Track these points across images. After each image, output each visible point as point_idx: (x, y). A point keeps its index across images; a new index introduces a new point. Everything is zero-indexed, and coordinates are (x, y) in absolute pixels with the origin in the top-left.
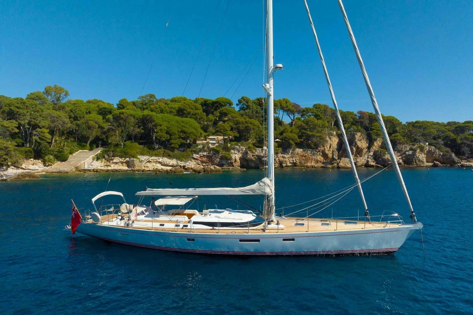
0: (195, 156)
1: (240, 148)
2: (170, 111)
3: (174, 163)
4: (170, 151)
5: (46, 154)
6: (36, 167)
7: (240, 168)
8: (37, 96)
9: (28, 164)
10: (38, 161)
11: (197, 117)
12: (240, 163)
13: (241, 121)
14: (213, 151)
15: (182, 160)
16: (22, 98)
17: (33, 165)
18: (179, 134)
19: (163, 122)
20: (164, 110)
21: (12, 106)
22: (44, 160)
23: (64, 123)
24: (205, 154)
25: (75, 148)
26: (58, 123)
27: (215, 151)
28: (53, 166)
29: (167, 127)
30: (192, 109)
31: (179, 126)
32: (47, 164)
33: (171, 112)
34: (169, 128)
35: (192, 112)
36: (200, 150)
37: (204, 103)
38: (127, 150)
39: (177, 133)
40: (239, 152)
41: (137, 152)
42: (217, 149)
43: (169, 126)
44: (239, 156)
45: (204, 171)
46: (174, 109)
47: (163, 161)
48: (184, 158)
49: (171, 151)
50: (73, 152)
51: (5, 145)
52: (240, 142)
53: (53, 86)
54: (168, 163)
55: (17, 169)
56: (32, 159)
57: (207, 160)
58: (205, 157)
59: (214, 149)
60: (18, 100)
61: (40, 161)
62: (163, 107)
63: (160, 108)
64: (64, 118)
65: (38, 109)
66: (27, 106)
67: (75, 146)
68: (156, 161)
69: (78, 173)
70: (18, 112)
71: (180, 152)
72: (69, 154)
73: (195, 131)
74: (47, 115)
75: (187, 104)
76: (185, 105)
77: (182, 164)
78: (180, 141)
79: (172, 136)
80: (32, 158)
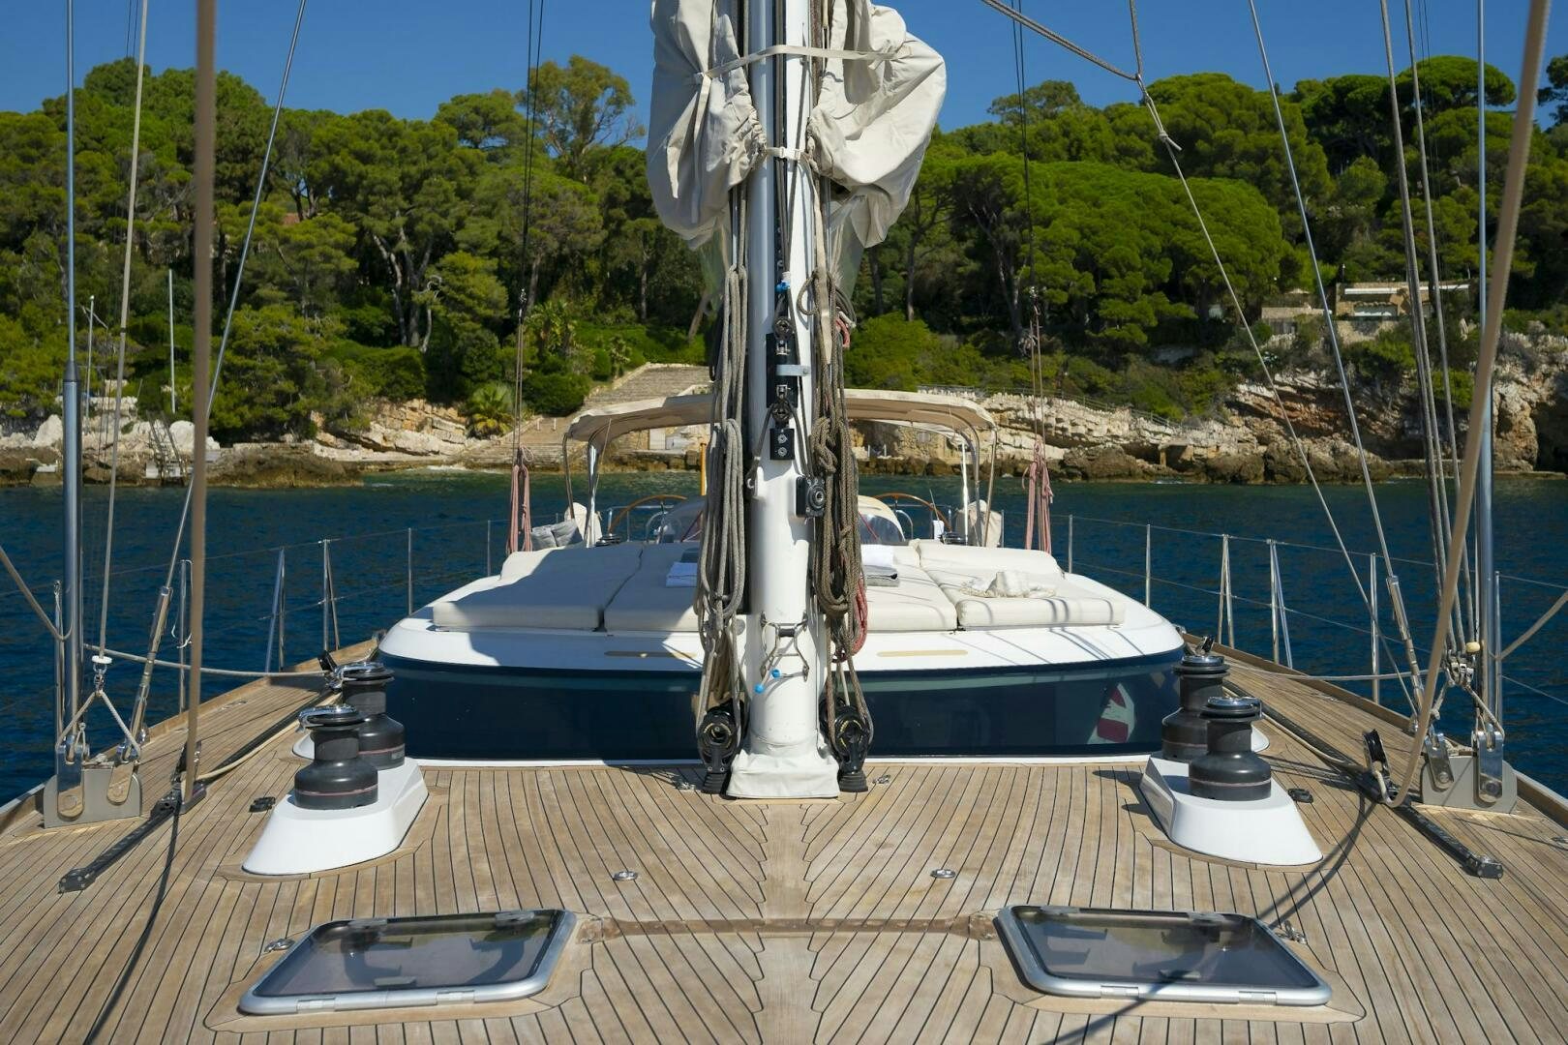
0: (1247, 392)
1: (1540, 348)
2: (1118, 150)
3: (1120, 433)
4: (1098, 363)
5: (479, 376)
6: (431, 440)
7: (1530, 469)
8: (476, 110)
9: (398, 424)
10: (442, 411)
11: (1267, 172)
12: (1540, 438)
13: (1548, 177)
14: (1355, 363)
15: (1164, 415)
16: (387, 113)
17: (420, 428)
18: (1149, 269)
19: (1062, 201)
20: (1088, 144)
21: (337, 153)
22: (472, 404)
23: (571, 227)
24: (1309, 379)
25: (623, 350)
26: (541, 227)
27: (1368, 365)
28: (507, 438)
29: (1080, 229)
30: (1243, 127)
31: (1150, 223)
32: (480, 426)
33: (1124, 152)
34: (1094, 233)
35: (1242, 142)
36: (1280, 361)
37: (1332, 100)
38: (865, 357)
39: (1138, 262)
40: (1530, 368)
41: (915, 371)
42: (1382, 352)
43: (1095, 222)
44: (1534, 397)
45: (1269, 474)
46: (1141, 137)
47: (1052, 421)
48: (1180, 403)
49: (1107, 365)
50: (614, 369)
51: (283, 331)
52: (1545, 314)
53: (563, 65)
54: (1082, 430)
55: (347, 447)
56: (416, 403)
57: (1321, 420)
58: (1307, 402)
59: (1366, 352)
60: (368, 122)
61: (452, 412)
62: (1086, 128)
63: (1066, 134)
64: (574, 203)
65: (452, 161)
66: (403, 150)
67: (621, 341)
68: (1013, 417)
69: (609, 471)
70: (361, 177)
71: (1161, 371)
72: (590, 381)
73: (1243, 248)
74: (498, 192)
75: (1212, 104)
76: (1204, 108)
77: (1163, 436)
78: (1157, 304)
79: (1110, 277)
80: (419, 399)
